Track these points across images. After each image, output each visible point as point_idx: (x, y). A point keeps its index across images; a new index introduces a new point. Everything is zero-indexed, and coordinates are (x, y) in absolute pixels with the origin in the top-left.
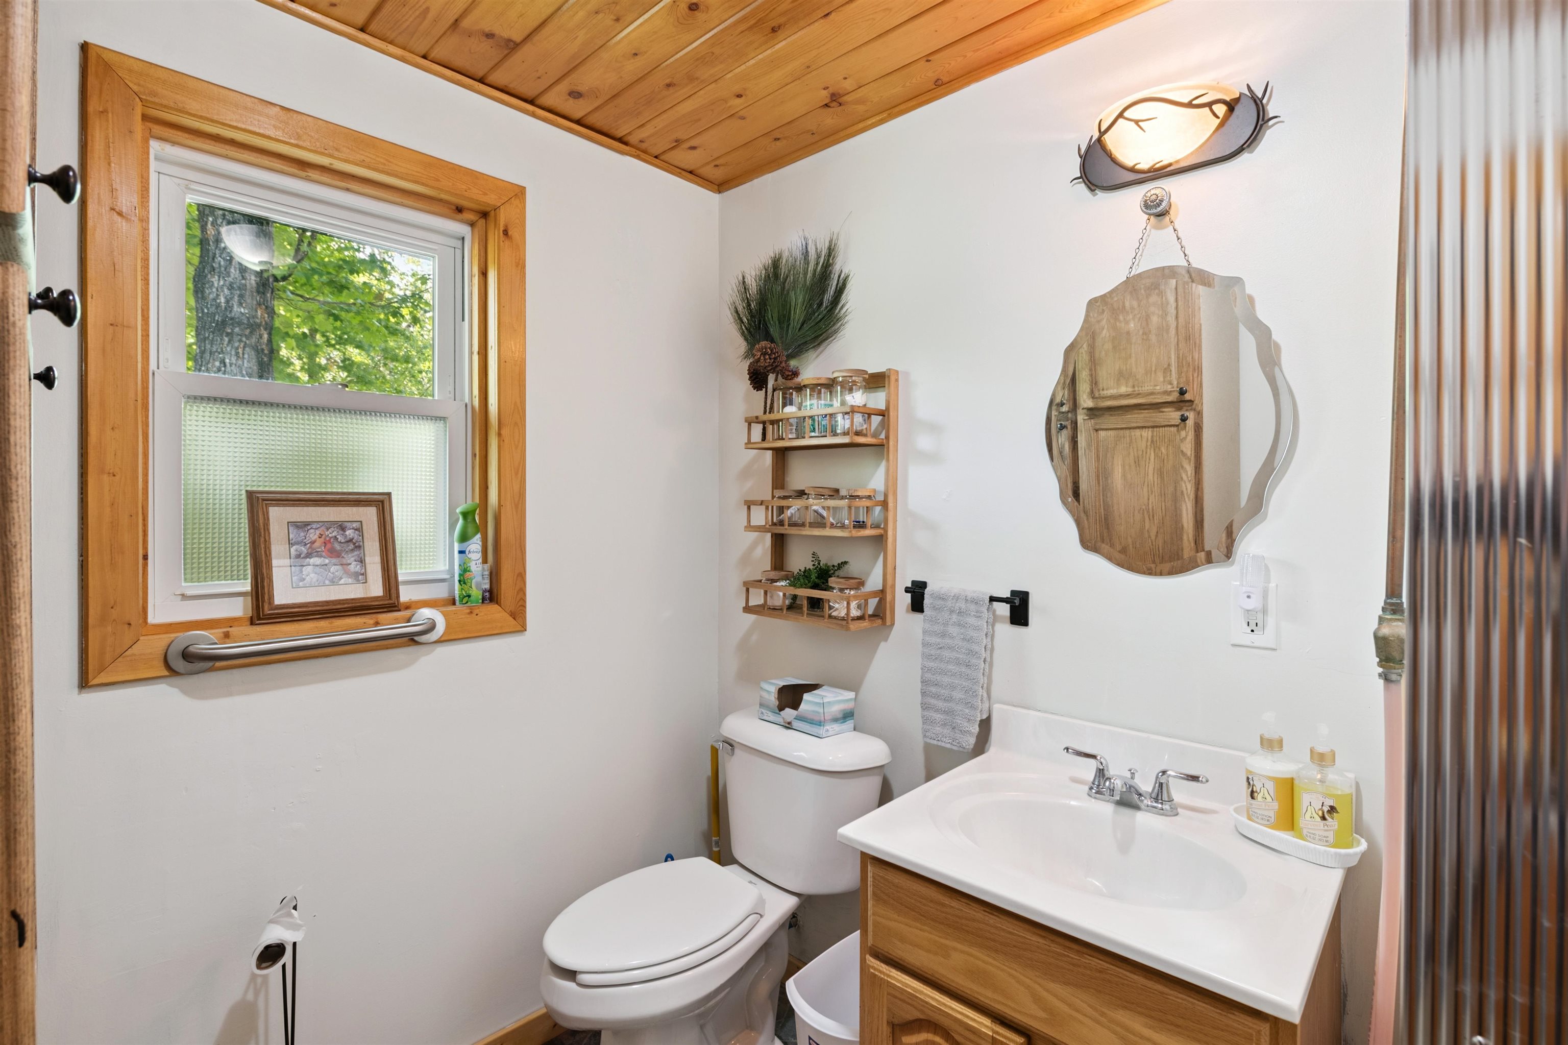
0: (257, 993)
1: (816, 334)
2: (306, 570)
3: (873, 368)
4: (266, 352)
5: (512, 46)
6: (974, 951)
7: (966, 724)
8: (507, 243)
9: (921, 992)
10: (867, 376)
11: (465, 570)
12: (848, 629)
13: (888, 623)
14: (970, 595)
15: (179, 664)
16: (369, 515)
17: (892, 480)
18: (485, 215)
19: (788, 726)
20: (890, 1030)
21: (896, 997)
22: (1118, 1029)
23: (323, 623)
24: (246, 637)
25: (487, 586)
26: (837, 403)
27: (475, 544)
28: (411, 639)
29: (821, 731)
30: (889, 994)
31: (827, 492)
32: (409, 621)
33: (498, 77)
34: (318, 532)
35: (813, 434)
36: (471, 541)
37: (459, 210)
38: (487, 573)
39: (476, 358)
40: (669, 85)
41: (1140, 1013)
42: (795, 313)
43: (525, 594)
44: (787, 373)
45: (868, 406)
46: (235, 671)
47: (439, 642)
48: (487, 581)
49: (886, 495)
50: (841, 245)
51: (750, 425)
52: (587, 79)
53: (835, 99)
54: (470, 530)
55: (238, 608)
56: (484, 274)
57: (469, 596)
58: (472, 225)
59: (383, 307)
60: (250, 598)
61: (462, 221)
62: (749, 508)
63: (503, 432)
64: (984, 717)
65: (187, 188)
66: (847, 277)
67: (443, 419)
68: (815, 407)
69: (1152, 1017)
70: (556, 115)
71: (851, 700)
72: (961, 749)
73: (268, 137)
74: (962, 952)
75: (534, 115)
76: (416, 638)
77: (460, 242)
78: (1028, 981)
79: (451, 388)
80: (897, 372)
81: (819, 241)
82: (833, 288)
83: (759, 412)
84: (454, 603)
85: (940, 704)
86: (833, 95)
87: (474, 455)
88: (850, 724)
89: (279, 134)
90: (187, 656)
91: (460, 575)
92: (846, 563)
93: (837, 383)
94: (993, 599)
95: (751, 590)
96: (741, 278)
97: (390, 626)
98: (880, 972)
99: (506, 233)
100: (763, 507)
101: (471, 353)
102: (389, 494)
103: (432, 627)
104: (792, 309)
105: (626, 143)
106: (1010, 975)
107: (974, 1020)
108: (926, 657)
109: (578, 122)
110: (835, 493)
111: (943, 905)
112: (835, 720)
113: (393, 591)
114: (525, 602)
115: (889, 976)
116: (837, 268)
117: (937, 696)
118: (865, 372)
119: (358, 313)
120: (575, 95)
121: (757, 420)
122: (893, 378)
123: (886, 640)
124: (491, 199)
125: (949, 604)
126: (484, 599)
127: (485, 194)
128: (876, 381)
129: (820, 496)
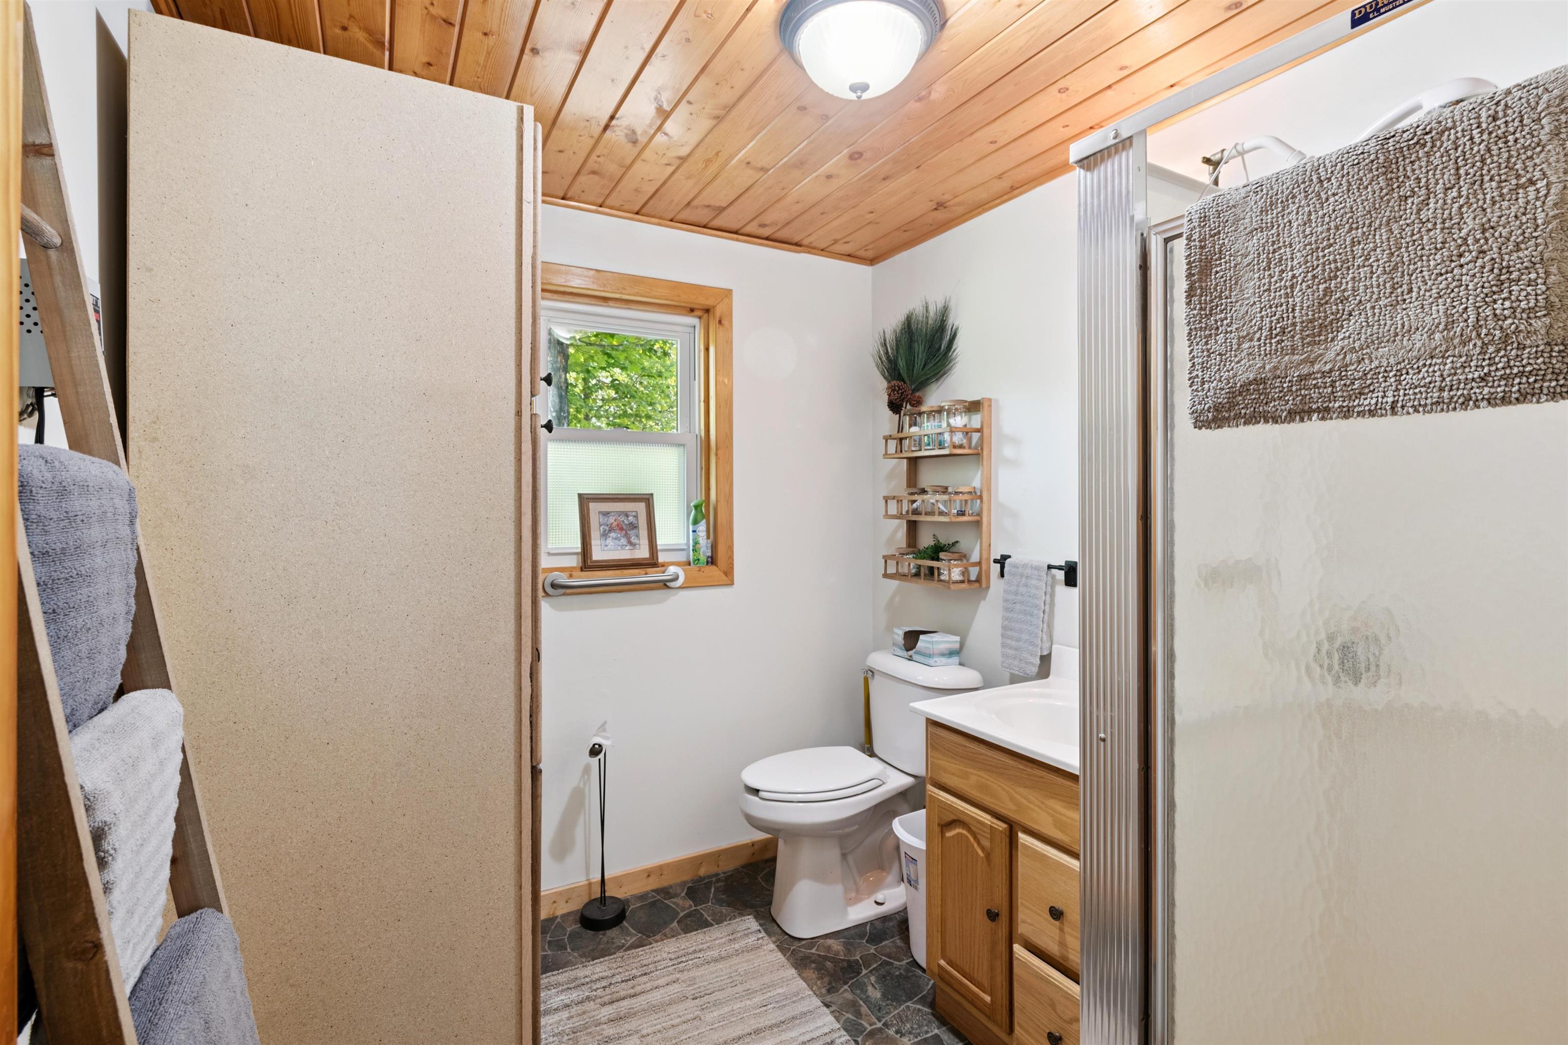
0: (585, 784)
1: (935, 372)
2: (608, 541)
3: (971, 398)
4: (564, 388)
5: (722, 210)
6: (982, 773)
7: (1029, 657)
8: (721, 328)
9: (955, 803)
10: (967, 404)
11: (696, 543)
12: (949, 588)
13: (984, 585)
14: (1035, 564)
15: (549, 590)
16: (641, 507)
17: (988, 481)
18: (707, 311)
19: (910, 659)
20: (939, 829)
21: (942, 808)
22: (1050, 811)
23: (618, 572)
24: (580, 577)
25: (710, 554)
26: (944, 425)
27: (702, 527)
28: (665, 585)
29: (931, 661)
30: (939, 806)
31: (939, 489)
32: (664, 573)
33: (717, 223)
34: (614, 518)
35: (929, 447)
36: (700, 524)
37: (692, 310)
38: (710, 545)
39: (702, 404)
40: (822, 214)
41: (1060, 800)
42: (918, 358)
43: (733, 560)
44: (913, 402)
45: (968, 426)
46: (574, 597)
47: (680, 588)
48: (710, 551)
49: (981, 492)
50: (952, 305)
51: (886, 441)
52: (769, 218)
53: (940, 205)
54: (699, 517)
55: (574, 562)
56: (707, 349)
57: (699, 560)
58: (700, 318)
59: (642, 345)
60: (580, 556)
61: (694, 316)
62: (886, 501)
63: (719, 453)
64: (1045, 653)
65: (549, 321)
66: (957, 329)
67: (683, 445)
68: (930, 428)
69: (1064, 801)
70: (752, 237)
71: (956, 642)
72: (1026, 676)
73: (590, 289)
74: (975, 775)
75: (737, 240)
76: (668, 584)
77: (693, 329)
78: (1007, 788)
79: (688, 425)
80: (990, 400)
81: (935, 303)
82: (948, 337)
83: (894, 432)
84: (689, 564)
85: (1014, 643)
86: (938, 204)
87: (702, 468)
88: (955, 659)
89: (595, 287)
90: (554, 586)
91: (693, 546)
92: (957, 542)
93: (945, 410)
94: (1050, 567)
95: (888, 561)
96: (882, 332)
97: (653, 575)
98: (934, 793)
99: (720, 322)
100: (896, 501)
101: (700, 401)
102: (652, 495)
103: (676, 578)
104: (916, 355)
105: (800, 246)
106: (1000, 786)
107: (982, 817)
108: (1006, 609)
109: (767, 239)
110: (945, 490)
111: (966, 746)
112: (943, 655)
113: (655, 555)
114: (733, 565)
115: (938, 795)
116: (950, 322)
117: (1011, 638)
118: (966, 402)
119: (624, 351)
120: (762, 226)
121: (891, 437)
122: (986, 405)
123: (984, 599)
124: (709, 302)
125: (1020, 570)
126: (707, 563)
127: (707, 299)
128: (974, 407)
129: (935, 492)
